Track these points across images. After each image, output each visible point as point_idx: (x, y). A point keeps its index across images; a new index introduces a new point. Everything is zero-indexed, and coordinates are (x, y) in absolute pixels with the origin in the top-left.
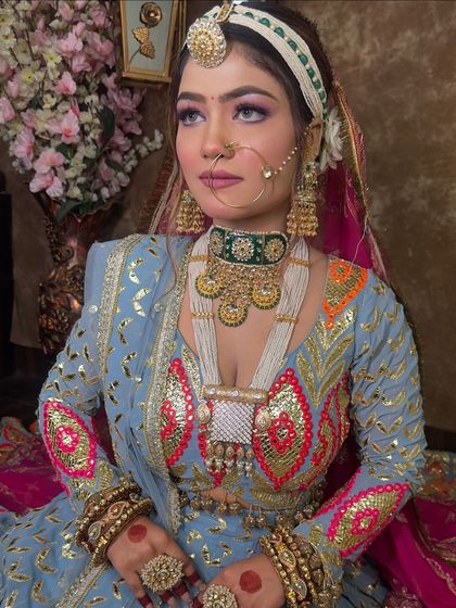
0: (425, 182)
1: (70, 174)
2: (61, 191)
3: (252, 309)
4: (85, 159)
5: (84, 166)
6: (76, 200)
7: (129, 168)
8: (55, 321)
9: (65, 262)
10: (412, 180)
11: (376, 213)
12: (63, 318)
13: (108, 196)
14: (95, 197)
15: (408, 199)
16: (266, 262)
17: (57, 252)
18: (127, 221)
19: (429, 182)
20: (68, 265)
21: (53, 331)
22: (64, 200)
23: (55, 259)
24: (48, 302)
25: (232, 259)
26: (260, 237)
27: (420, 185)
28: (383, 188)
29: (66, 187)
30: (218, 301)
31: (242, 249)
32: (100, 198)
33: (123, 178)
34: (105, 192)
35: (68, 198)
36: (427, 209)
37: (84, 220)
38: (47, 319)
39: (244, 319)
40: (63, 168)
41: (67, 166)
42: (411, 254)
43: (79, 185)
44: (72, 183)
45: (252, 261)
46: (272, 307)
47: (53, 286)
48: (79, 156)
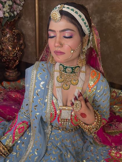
0: (110, 14)
1: (5, 9)
2: (3, 15)
3: (71, 86)
4: (9, 5)
5: (9, 7)
6: (7, 17)
7: (22, 5)
8: (5, 54)
9: (6, 35)
10: (106, 13)
11: (95, 22)
12: (7, 53)
13: (16, 14)
14: (13, 15)
15: (105, 19)
16: (75, 73)
17: (3, 32)
18: (22, 19)
19: (111, 14)
20: (7, 36)
21: (5, 56)
22: (4, 17)
23: (3, 35)
24: (2, 48)
25: (66, 72)
26: (73, 67)
27: (108, 15)
28: (98, 15)
29: (4, 14)
30: (62, 83)
31: (69, 71)
32: (14, 14)
33: (20, 8)
34: (15, 13)
35: (5, 17)
36: (110, 22)
37: (10, 23)
38: (2, 53)
39: (69, 88)
40: (2, 7)
41: (4, 7)
42: (104, 35)
43: (8, 12)
44: (5, 12)
45: (71, 73)
46: (76, 85)
47: (3, 43)
48: (7, 4)
